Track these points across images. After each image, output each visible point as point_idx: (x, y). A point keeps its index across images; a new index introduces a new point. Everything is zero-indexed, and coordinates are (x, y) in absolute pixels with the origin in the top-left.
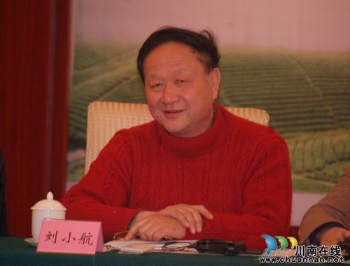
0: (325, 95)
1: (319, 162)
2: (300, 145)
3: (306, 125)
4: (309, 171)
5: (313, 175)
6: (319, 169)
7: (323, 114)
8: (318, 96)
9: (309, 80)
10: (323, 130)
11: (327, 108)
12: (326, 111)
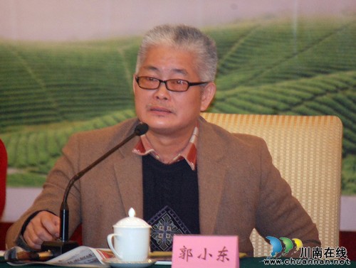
0: (47, 86)
1: (43, 156)
2: (23, 139)
3: (28, 117)
4: (33, 165)
5: (36, 169)
6: (43, 163)
7: (46, 106)
8: (40, 88)
9: (30, 71)
10: (46, 122)
11: (50, 99)
12: (49, 103)
